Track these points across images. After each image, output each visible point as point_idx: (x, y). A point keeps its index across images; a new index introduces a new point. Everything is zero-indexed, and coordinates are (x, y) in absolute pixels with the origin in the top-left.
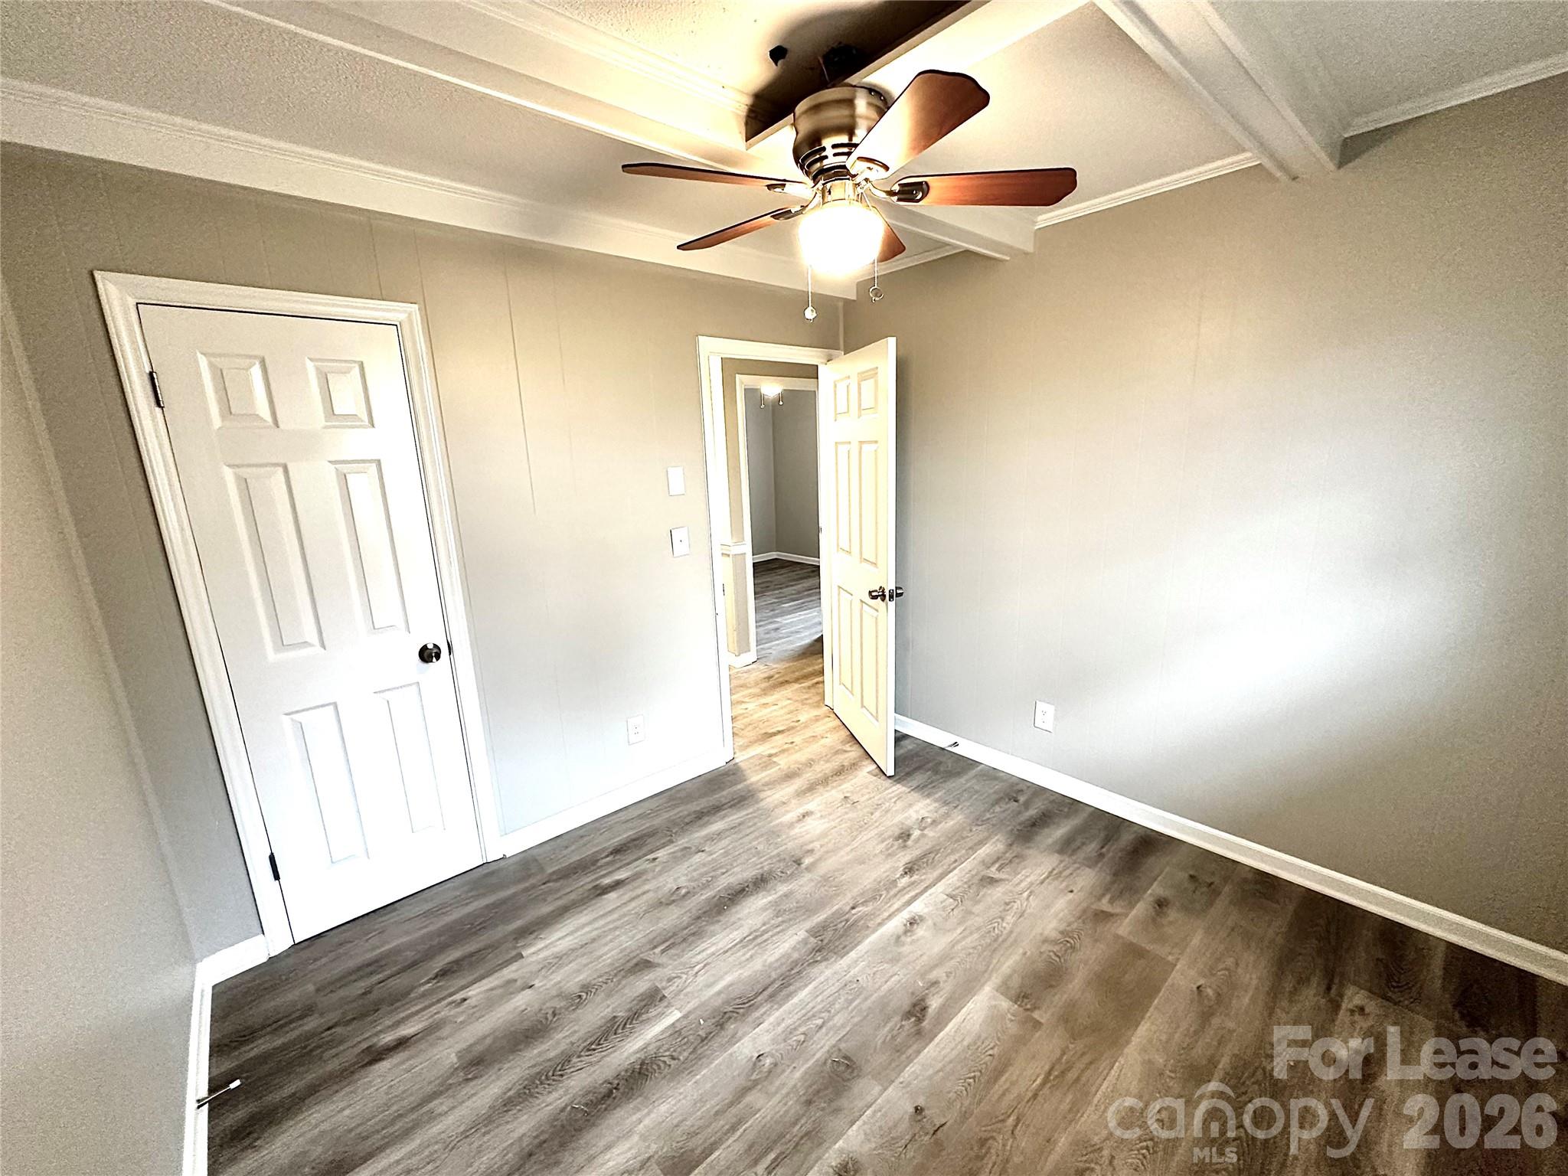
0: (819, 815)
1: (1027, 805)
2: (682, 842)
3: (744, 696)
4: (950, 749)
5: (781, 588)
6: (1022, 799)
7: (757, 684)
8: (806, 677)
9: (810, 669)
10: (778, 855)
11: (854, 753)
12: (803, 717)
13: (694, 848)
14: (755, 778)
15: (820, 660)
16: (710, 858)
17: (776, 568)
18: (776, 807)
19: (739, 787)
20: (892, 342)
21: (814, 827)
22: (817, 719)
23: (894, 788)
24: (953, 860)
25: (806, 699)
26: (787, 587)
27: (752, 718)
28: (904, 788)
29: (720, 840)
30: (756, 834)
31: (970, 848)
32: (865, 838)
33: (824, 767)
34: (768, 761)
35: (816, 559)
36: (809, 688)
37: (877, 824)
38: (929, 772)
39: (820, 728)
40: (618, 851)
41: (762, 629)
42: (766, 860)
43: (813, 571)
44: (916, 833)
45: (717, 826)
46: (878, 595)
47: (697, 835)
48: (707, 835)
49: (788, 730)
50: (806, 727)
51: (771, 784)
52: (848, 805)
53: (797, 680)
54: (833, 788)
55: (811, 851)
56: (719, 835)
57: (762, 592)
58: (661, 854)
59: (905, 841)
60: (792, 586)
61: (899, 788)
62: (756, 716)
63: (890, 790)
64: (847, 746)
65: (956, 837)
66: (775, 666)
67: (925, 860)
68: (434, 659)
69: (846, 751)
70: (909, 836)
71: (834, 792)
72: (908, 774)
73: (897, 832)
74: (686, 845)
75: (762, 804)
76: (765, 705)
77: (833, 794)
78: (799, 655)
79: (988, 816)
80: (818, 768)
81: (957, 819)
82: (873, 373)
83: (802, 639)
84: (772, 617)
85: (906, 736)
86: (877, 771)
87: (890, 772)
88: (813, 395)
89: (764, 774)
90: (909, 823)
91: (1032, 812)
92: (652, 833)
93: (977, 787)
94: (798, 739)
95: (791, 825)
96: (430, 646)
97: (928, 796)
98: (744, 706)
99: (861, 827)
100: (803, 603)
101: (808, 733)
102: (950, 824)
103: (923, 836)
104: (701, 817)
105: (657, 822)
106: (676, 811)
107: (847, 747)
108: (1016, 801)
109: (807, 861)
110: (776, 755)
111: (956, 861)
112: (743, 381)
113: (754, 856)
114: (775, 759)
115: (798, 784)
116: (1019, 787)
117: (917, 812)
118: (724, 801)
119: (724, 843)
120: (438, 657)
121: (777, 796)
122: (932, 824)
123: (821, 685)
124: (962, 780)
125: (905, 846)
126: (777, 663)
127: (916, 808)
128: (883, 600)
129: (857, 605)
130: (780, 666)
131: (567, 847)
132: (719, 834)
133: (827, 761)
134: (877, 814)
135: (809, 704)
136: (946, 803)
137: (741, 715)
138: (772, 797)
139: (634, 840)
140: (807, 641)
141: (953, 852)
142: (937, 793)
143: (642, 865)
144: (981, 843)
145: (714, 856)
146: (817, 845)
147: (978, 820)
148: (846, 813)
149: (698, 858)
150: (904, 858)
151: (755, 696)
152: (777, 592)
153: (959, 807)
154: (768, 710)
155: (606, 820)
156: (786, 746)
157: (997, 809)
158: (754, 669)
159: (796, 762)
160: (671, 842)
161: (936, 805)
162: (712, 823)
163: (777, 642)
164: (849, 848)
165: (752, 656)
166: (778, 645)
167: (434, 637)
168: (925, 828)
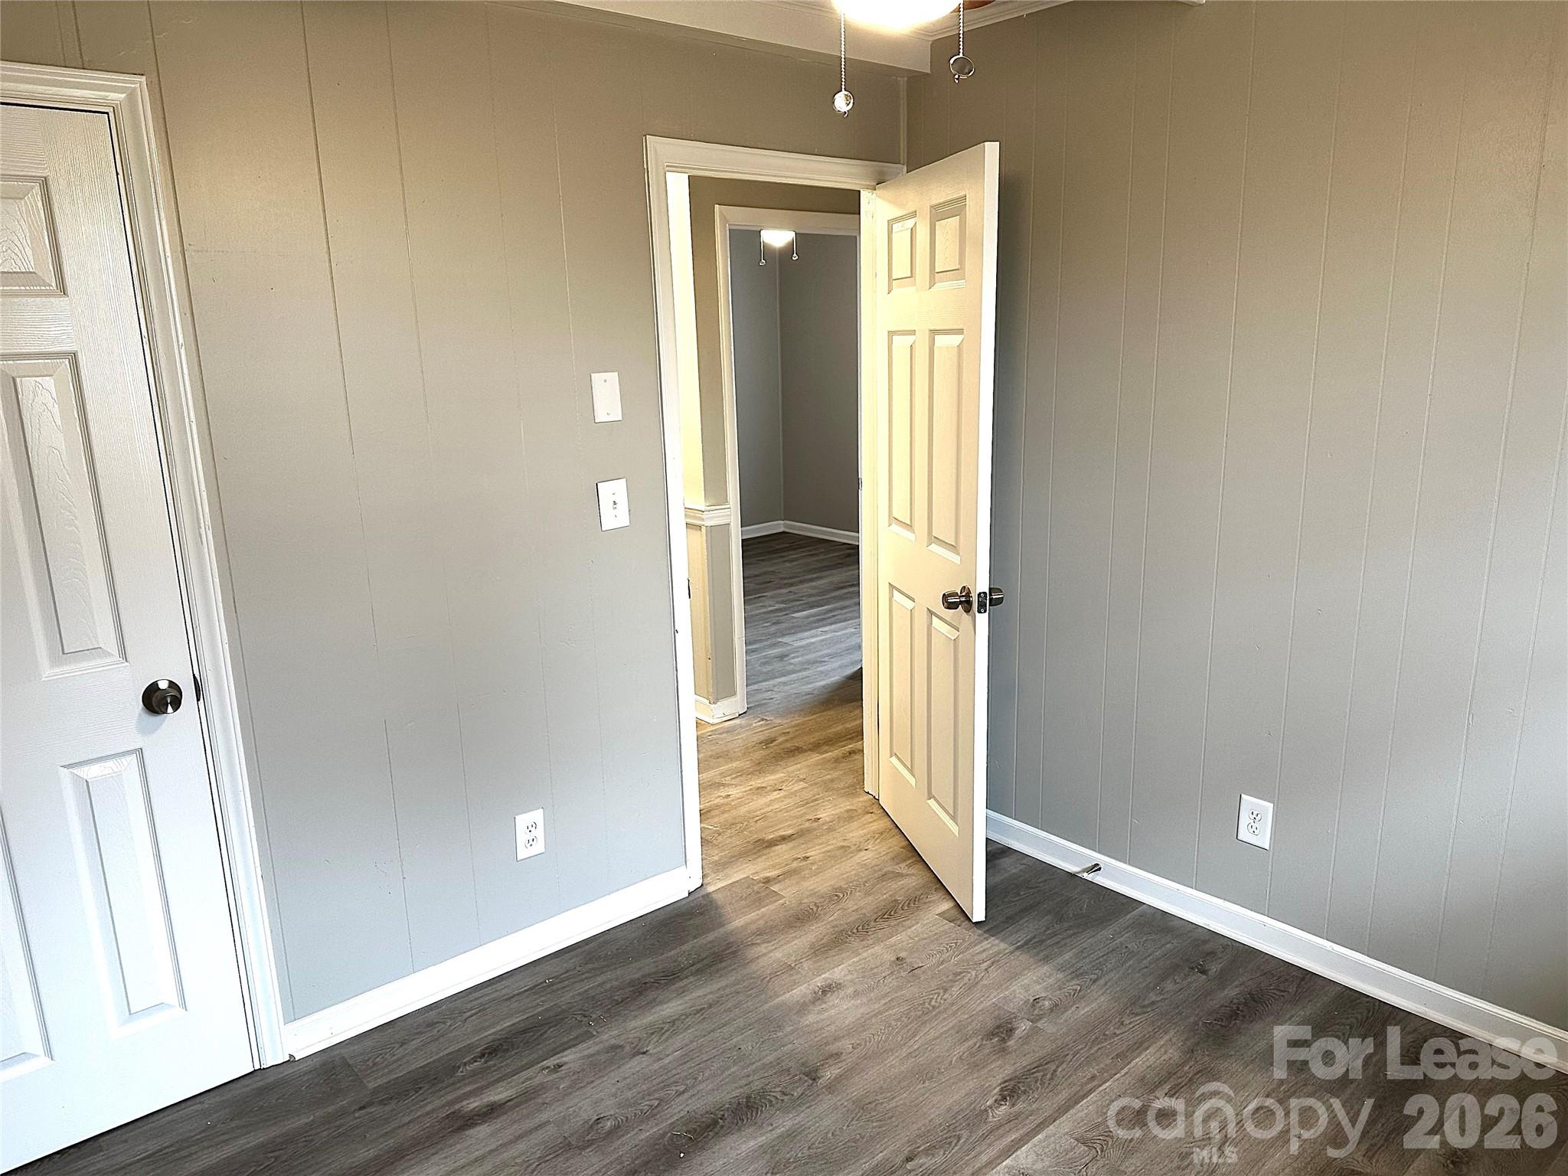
0: (850, 991)
1: (1223, 979)
2: (609, 1035)
3: (723, 774)
4: (1085, 875)
5: (792, 585)
6: (1214, 968)
7: (746, 752)
8: (830, 742)
9: (839, 728)
10: (779, 1060)
11: (912, 880)
12: (825, 814)
13: (628, 1048)
14: (739, 921)
15: (857, 712)
16: (656, 1066)
17: (783, 550)
18: (775, 974)
19: (711, 936)
20: (992, 150)
21: (842, 1010)
22: (850, 816)
23: (985, 944)
24: (1089, 1076)
25: (832, 781)
26: (801, 582)
27: (734, 813)
28: (1003, 946)
29: (675, 1033)
30: (740, 1022)
31: (1118, 1056)
32: (933, 1034)
33: (862, 903)
34: (761, 891)
35: (856, 534)
36: (837, 760)
37: (955, 1008)
38: (1049, 917)
39: (855, 833)
40: (493, 1050)
41: (755, 656)
42: (755, 1071)
43: (849, 555)
44: (1023, 1027)
45: (671, 1007)
46: (959, 601)
47: (633, 1024)
48: (651, 1025)
49: (801, 834)
50: (830, 830)
51: (767, 932)
52: (903, 974)
53: (816, 747)
54: (879, 941)
55: (837, 1055)
56: (673, 1024)
57: (757, 591)
58: (570, 1057)
59: (1004, 1040)
60: (812, 580)
61: (994, 945)
62: (743, 810)
63: (978, 949)
64: (903, 865)
65: (1094, 1034)
66: (778, 721)
67: (1039, 1075)
68: (170, 709)
69: (901, 875)
70: (1011, 1031)
71: (877, 949)
72: (1011, 920)
73: (990, 1024)
74: (613, 1042)
75: (753, 967)
76: (760, 790)
77: (877, 952)
78: (823, 703)
79: (1153, 997)
80: (850, 905)
81: (1096, 1003)
82: (955, 208)
83: (826, 674)
84: (774, 635)
85: (1006, 851)
86: (955, 913)
87: (979, 914)
88: (851, 244)
89: (753, 915)
90: (1011, 1007)
91: (1231, 992)
92: (554, 1020)
93: (1133, 946)
94: (815, 852)
95: (803, 1008)
96: (163, 685)
97: (1046, 959)
98: (723, 792)
99: (924, 1014)
100: (831, 611)
101: (834, 841)
102: (1084, 1010)
103: (1035, 1031)
104: (641, 991)
105: (568, 997)
106: (600, 979)
107: (902, 868)
108: (1203, 972)
109: (829, 1074)
110: (776, 879)
111: (1093, 1078)
112: (726, 218)
113: (735, 1063)
114: (775, 888)
115: (815, 932)
116: (1208, 947)
117: (1026, 988)
118: (683, 961)
119: (686, 1036)
120: (177, 703)
121: (778, 954)
122: (1051, 1010)
123: (857, 757)
124: (1108, 932)
125: (1004, 1050)
126: (782, 717)
127: (1025, 980)
128: (968, 611)
129: (921, 618)
130: (784, 723)
131: (403, 1044)
132: (674, 1022)
133: (867, 894)
134: (955, 990)
135: (837, 790)
136: (1077, 974)
137: (718, 806)
138: (773, 954)
139: (524, 1031)
140: (836, 678)
141: (1088, 1061)
142: (1061, 954)
143: (536, 1076)
144: (1139, 1046)
145: (666, 1061)
146: (846, 1044)
147: (1134, 1005)
148: (900, 988)
149: (635, 1066)
150: (1000, 1071)
151: (740, 773)
152: (784, 591)
153: (1102, 982)
154: (762, 801)
155: (477, 995)
156: (795, 865)
157: (1169, 986)
158: (741, 727)
159: (813, 894)
160: (588, 1036)
161: (1060, 976)
162: (661, 1003)
163: (783, 679)
164: (904, 1052)
165: (735, 705)
166: (785, 684)
167: (171, 669)
168: (1040, 1017)
